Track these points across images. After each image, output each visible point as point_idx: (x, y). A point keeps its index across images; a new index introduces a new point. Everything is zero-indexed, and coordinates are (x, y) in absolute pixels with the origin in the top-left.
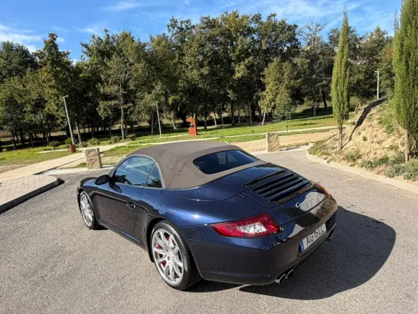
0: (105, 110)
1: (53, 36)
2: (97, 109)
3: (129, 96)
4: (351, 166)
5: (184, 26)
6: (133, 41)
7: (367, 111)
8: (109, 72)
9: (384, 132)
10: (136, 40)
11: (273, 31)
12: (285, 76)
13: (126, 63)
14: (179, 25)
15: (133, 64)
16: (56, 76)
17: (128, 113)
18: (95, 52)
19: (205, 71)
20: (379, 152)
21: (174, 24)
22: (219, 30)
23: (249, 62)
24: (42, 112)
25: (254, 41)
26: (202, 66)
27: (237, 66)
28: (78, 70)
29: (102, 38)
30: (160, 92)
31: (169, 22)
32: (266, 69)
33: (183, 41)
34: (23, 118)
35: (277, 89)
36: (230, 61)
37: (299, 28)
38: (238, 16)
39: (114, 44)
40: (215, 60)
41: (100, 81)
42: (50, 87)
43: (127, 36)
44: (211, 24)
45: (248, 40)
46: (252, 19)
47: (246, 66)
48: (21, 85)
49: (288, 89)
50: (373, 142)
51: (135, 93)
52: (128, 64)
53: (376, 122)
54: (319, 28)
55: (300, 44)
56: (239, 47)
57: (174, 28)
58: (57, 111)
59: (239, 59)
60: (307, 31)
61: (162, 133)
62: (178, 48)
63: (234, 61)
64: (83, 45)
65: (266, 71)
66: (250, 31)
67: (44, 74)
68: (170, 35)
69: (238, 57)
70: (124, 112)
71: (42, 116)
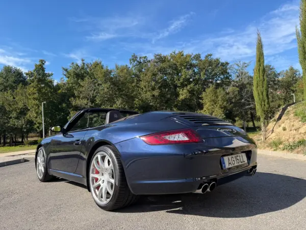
1: (42, 62)
2: (68, 117)
4: (274, 150)
5: (142, 61)
6: (102, 68)
7: (284, 110)
8: (81, 89)
9: (300, 121)
10: (105, 67)
11: (209, 66)
12: (220, 98)
13: (95, 83)
14: (138, 59)
15: (101, 85)
16: (39, 90)
18: (72, 74)
19: (156, 93)
20: (297, 136)
21: (134, 58)
22: (168, 64)
23: (191, 88)
24: (24, 118)
25: (195, 73)
26: (153, 89)
27: (181, 90)
28: (58, 87)
29: (79, 65)
31: (131, 58)
32: (204, 93)
33: (140, 71)
34: (8, 122)
35: (213, 108)
36: (176, 86)
37: (230, 65)
38: (183, 55)
39: (88, 70)
40: (164, 85)
41: (73, 96)
42: (34, 99)
43: (98, 64)
44: (162, 59)
45: (190, 72)
46: (194, 57)
47: (188, 91)
48: (12, 97)
49: (222, 108)
50: (291, 131)
52: (97, 84)
53: (292, 115)
54: (246, 65)
55: (231, 76)
56: (183, 77)
57: (134, 61)
58: (36, 117)
59: (183, 86)
60: (236, 67)
62: (136, 75)
63: (179, 87)
64: (64, 69)
65: (204, 94)
66: (192, 66)
67: (30, 89)
68: (131, 66)
69: (182, 84)
70: (90, 121)
71: (23, 122)
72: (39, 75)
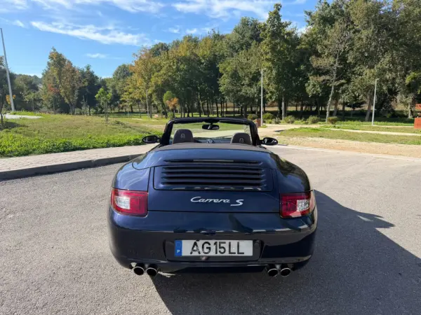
0: (314, 86)
1: (278, 7)
2: (306, 85)
3: (345, 71)
16: (273, 49)
17: (340, 91)
18: (317, 19)
24: (256, 85)
28: (297, 41)
29: (329, 2)
30: (387, 67)
34: (240, 91)
39: (343, 8)
41: (316, 53)
42: (267, 60)
48: (246, 59)
51: (354, 66)
58: (268, 85)
61: (375, 120)
64: (306, 12)
67: (263, 48)
70: (335, 90)
71: (255, 90)
72: (274, 26)
